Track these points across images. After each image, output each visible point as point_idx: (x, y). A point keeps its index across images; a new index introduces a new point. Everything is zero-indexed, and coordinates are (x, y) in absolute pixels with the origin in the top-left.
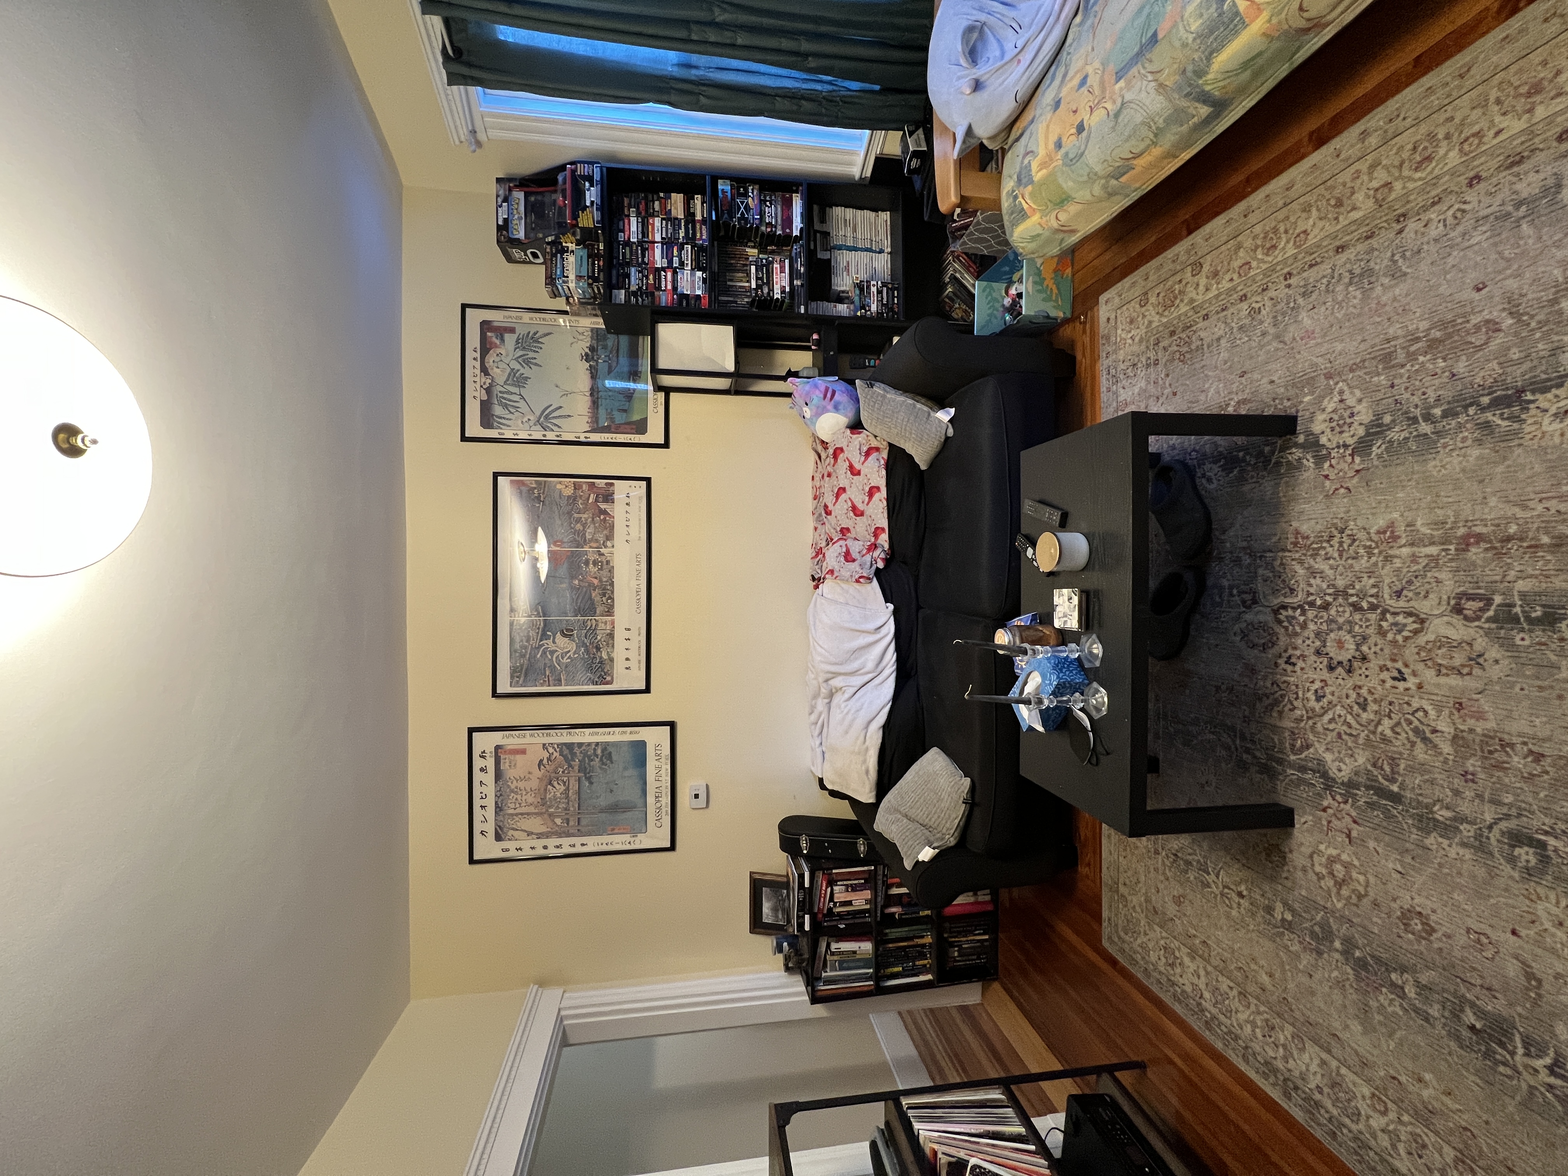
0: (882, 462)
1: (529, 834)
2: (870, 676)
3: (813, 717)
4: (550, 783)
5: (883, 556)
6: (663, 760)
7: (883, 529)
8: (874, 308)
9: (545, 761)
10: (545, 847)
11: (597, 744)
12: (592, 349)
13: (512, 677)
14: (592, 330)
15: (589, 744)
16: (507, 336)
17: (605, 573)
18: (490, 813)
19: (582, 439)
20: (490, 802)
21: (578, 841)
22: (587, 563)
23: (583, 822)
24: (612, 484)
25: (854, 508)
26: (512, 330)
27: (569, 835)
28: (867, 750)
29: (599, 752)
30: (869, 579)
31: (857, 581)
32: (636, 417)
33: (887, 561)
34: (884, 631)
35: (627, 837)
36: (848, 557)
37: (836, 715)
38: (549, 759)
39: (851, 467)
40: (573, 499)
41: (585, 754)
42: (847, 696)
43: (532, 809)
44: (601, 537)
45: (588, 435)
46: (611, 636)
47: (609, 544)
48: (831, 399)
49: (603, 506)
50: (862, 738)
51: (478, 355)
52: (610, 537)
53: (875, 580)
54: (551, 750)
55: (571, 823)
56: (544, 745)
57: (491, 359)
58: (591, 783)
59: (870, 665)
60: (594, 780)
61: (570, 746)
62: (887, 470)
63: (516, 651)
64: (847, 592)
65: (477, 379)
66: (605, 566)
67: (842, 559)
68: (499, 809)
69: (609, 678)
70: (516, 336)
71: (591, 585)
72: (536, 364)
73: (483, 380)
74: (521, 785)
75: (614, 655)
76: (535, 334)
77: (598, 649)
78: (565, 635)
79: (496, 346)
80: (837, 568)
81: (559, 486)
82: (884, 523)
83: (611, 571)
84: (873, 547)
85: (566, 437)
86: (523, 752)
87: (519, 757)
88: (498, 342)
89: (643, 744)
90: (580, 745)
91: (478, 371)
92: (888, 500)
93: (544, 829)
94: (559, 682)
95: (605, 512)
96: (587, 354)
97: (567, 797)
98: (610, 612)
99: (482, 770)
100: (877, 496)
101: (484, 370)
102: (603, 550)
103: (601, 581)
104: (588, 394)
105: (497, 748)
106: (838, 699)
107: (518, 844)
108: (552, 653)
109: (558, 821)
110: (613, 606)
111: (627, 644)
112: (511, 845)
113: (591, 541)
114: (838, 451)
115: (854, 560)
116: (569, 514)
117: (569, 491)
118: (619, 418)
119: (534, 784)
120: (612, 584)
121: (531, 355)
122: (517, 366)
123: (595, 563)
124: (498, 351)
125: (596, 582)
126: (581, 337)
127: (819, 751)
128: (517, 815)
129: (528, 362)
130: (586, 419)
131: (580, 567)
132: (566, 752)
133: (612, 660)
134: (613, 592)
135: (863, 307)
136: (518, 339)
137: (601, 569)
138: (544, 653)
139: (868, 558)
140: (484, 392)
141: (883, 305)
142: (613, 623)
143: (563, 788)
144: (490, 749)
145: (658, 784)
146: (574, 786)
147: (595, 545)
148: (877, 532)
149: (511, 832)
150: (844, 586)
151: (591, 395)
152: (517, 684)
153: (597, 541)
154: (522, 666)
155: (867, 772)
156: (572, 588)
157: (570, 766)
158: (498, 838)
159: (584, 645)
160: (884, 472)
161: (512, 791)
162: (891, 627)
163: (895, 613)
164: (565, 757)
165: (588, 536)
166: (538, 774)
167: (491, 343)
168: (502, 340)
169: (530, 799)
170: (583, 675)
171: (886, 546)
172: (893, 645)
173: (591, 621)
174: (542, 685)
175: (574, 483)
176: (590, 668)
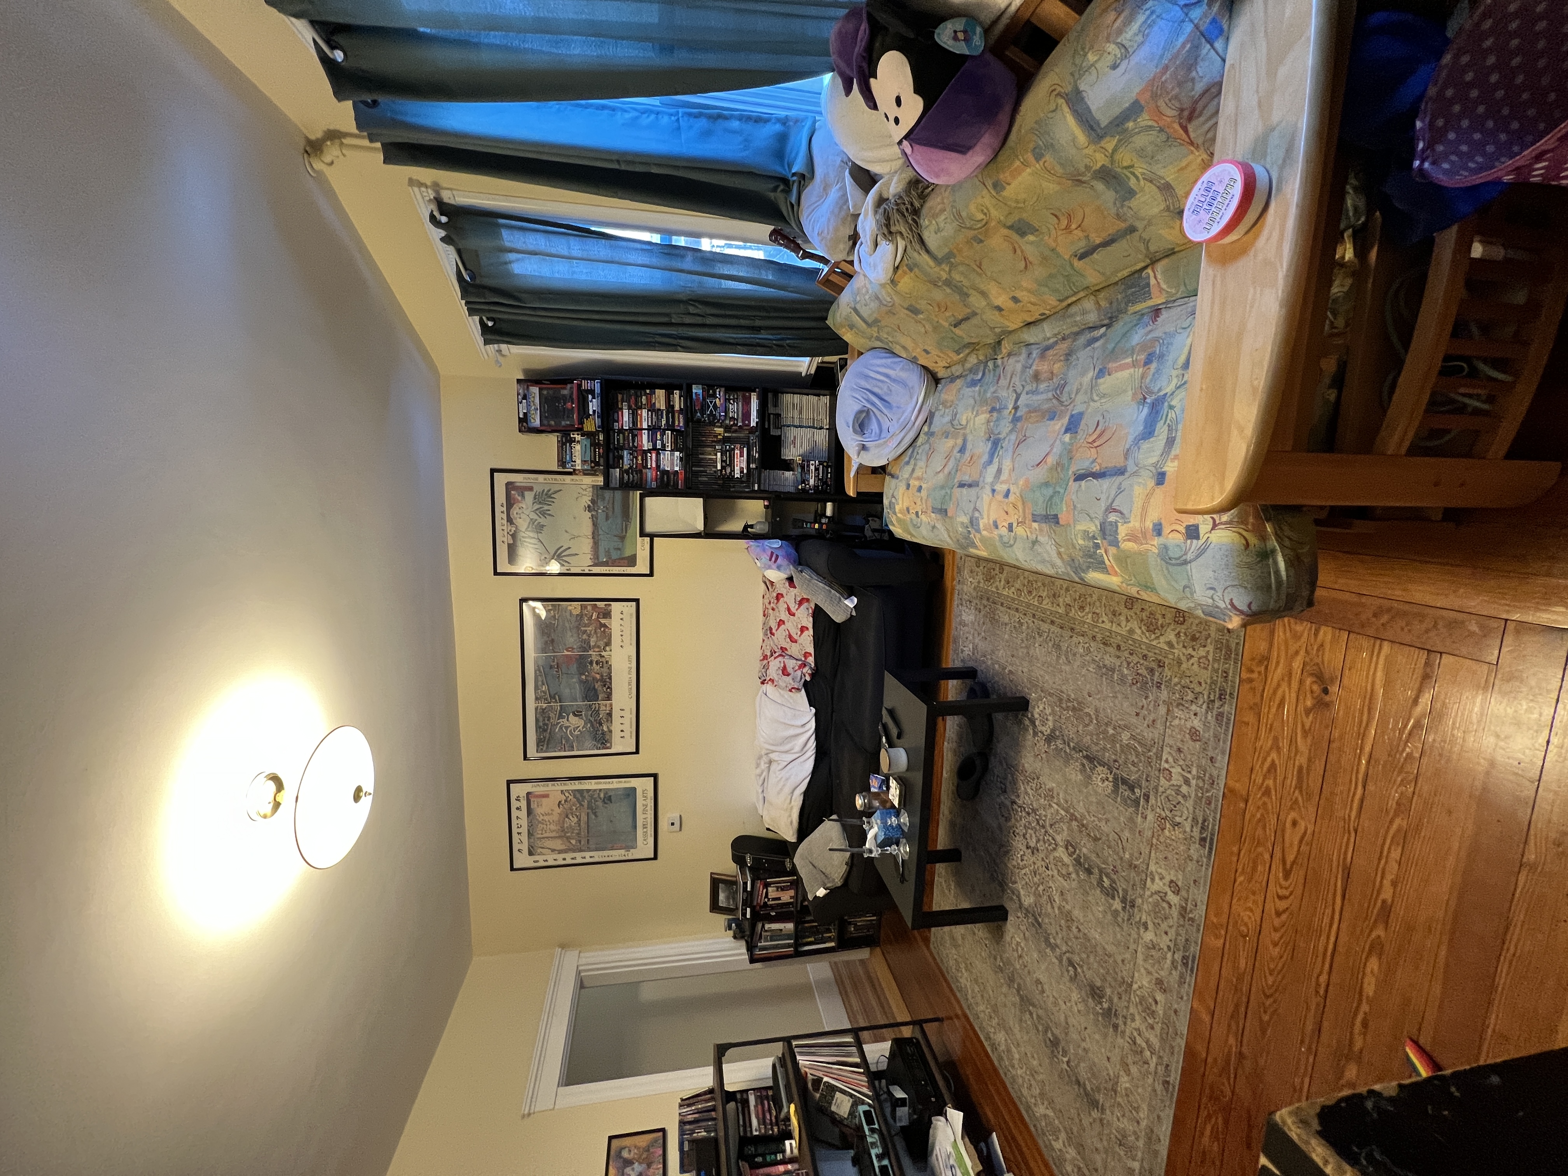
0: (811, 611)
1: (553, 850)
2: (798, 755)
3: (758, 771)
4: (567, 816)
5: (810, 672)
6: (648, 801)
7: (810, 654)
8: (812, 482)
9: (563, 802)
10: (564, 859)
11: (600, 790)
12: (593, 501)
13: (538, 746)
14: (593, 486)
15: (595, 790)
16: (526, 493)
17: (605, 670)
18: (525, 837)
19: (587, 572)
20: (524, 830)
21: (587, 854)
22: (591, 663)
23: (591, 843)
24: (610, 605)
25: (790, 637)
26: (530, 489)
27: (581, 851)
28: (792, 808)
29: (602, 795)
30: (798, 689)
31: (790, 691)
32: (628, 553)
33: (812, 675)
34: (808, 727)
35: (623, 852)
36: (785, 672)
37: (773, 779)
38: (566, 801)
39: (789, 609)
40: (581, 616)
41: (592, 796)
42: (780, 767)
43: (554, 834)
44: (601, 644)
45: (591, 568)
46: (610, 715)
47: (608, 648)
48: (775, 562)
49: (603, 621)
50: (788, 801)
51: (505, 509)
52: (608, 644)
53: (803, 690)
54: (567, 794)
55: (582, 843)
56: (562, 791)
57: (514, 511)
58: (596, 816)
59: (797, 748)
60: (598, 814)
61: (581, 792)
62: (813, 617)
63: (540, 727)
64: (783, 696)
65: (505, 528)
66: (605, 665)
67: (781, 672)
68: (530, 834)
69: (608, 745)
70: (533, 493)
71: (594, 679)
72: (549, 515)
73: (509, 528)
74: (546, 818)
75: (612, 728)
76: (549, 491)
77: (601, 724)
78: (575, 715)
79: (518, 502)
80: (776, 679)
81: (570, 608)
82: (811, 650)
83: (610, 668)
84: (804, 665)
85: (573, 571)
86: (546, 796)
87: (544, 800)
88: (519, 498)
89: (634, 789)
90: (588, 791)
91: (505, 522)
92: (813, 637)
93: (563, 847)
94: (572, 748)
95: (605, 626)
96: (589, 506)
97: (579, 825)
98: (609, 697)
99: (518, 809)
100: (806, 633)
101: (510, 520)
102: (603, 653)
103: (602, 676)
104: (591, 537)
105: (528, 794)
106: (774, 766)
107: (545, 857)
108: (567, 728)
109: (573, 842)
110: (611, 694)
111: (622, 720)
112: (540, 858)
113: (594, 647)
114: (779, 596)
115: (788, 675)
116: (578, 628)
117: (577, 612)
118: (615, 555)
119: (555, 817)
120: (610, 678)
121: (546, 507)
122: (536, 517)
123: (597, 663)
124: (521, 505)
125: (598, 676)
126: (584, 493)
127: (761, 797)
128: (543, 838)
129: (544, 514)
130: (590, 556)
131: (586, 666)
132: (578, 795)
133: (611, 731)
134: (611, 683)
135: (803, 482)
136: (535, 495)
137: (602, 667)
138: (561, 728)
139: (799, 673)
140: (510, 537)
141: (819, 479)
142: (611, 705)
143: (576, 819)
144: (523, 794)
145: (645, 816)
146: (584, 818)
147: (597, 650)
148: (806, 655)
149: (540, 850)
150: (782, 692)
151: (593, 538)
152: (542, 751)
153: (599, 647)
154: (545, 737)
155: (791, 822)
156: (581, 682)
157: (581, 805)
158: (531, 853)
159: (590, 721)
160: (811, 619)
161: (539, 822)
162: (813, 724)
163: (816, 715)
164: (578, 800)
165: (592, 644)
166: (557, 810)
167: (514, 499)
168: (523, 496)
169: (553, 827)
170: (589, 743)
171: (813, 665)
172: (814, 736)
173: (595, 704)
174: (560, 751)
175: (581, 605)
176: (595, 738)
